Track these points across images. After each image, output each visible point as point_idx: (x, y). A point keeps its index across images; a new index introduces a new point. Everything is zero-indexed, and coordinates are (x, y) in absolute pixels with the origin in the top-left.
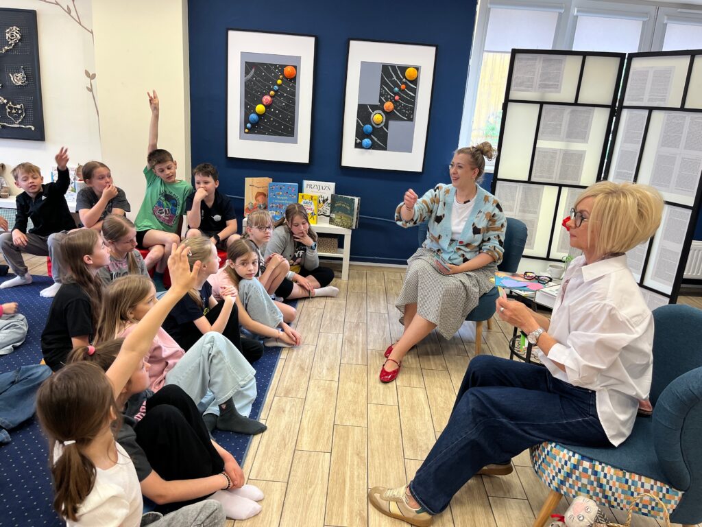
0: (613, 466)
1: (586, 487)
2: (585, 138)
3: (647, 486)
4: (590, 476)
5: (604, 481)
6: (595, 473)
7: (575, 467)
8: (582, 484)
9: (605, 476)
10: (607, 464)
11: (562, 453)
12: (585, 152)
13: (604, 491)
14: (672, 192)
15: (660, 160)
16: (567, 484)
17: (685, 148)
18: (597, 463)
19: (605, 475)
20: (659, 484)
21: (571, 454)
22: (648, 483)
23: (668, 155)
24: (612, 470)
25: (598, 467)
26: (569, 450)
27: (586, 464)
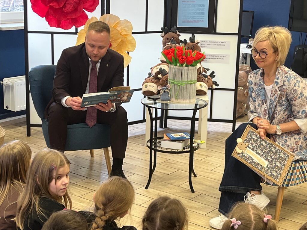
1: (298, 177)
4: (299, 170)
5: (304, 170)
6: (301, 167)
7: (294, 168)
8: (297, 176)
13: (304, 174)
16: (291, 180)
18: (300, 162)
19: (304, 166)
27: (297, 165)
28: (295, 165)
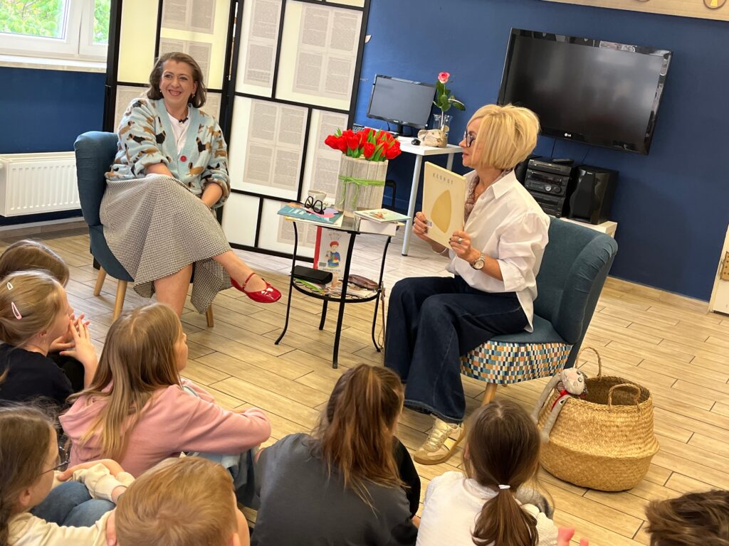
0: (537, 343)
1: (522, 369)
2: (209, 28)
3: (556, 350)
4: (525, 358)
5: (533, 358)
6: (528, 354)
7: (516, 355)
8: (520, 367)
9: (534, 354)
10: (533, 343)
11: (505, 348)
12: (211, 44)
13: (533, 366)
14: (322, 96)
15: (303, 58)
16: (510, 373)
17: (332, 46)
18: (528, 345)
20: (561, 344)
21: (511, 345)
22: (556, 346)
23: (312, 53)
24: (537, 346)
25: (529, 349)
26: (509, 343)
27: (523, 349)
28: (519, 350)
